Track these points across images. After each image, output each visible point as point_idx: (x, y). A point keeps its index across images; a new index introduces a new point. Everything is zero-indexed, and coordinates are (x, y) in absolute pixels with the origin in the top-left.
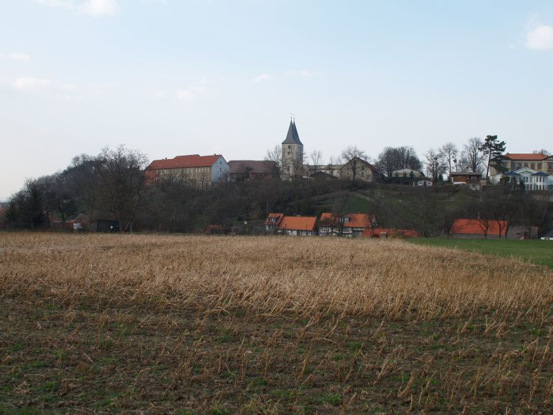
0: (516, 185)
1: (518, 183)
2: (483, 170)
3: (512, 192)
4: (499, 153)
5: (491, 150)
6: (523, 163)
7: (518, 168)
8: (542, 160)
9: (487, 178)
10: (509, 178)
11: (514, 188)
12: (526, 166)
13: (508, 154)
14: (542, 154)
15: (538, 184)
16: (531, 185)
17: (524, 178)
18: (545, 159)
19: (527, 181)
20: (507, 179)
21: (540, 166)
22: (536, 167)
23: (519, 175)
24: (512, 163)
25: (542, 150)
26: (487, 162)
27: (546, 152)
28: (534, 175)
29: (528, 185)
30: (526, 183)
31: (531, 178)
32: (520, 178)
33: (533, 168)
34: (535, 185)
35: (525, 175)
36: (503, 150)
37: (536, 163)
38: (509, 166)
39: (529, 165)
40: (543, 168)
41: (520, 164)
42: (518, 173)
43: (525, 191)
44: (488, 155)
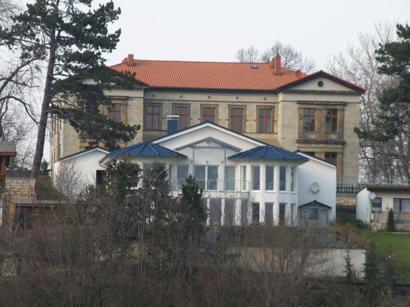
0: (165, 203)
1: (176, 193)
2: (21, 133)
3: (148, 234)
4: (89, 58)
5: (56, 42)
6: (196, 101)
7: (174, 128)
8: (275, 92)
9: (41, 169)
10: (134, 170)
11: (159, 215)
12: (209, 116)
13: (130, 61)
14: (275, 65)
15: (261, 197)
16: (230, 204)
17: (200, 169)
18: (287, 89)
19: (213, 186)
20: (126, 174)
21: (266, 117)
22: (251, 124)
23: (177, 156)
24: (148, 104)
25: (277, 49)
26: (36, 97)
27: (291, 54)
28: (241, 156)
29: (216, 203)
30: (208, 195)
31: (229, 171)
32: (183, 170)
33: (237, 125)
34: (245, 203)
35: (203, 158)
36: (110, 43)
37: (252, 105)
38: (134, 115)
39: (223, 114)
40: (278, 128)
41: (182, 109)
42: (172, 147)
43: (202, 230)
44: (44, 64)
